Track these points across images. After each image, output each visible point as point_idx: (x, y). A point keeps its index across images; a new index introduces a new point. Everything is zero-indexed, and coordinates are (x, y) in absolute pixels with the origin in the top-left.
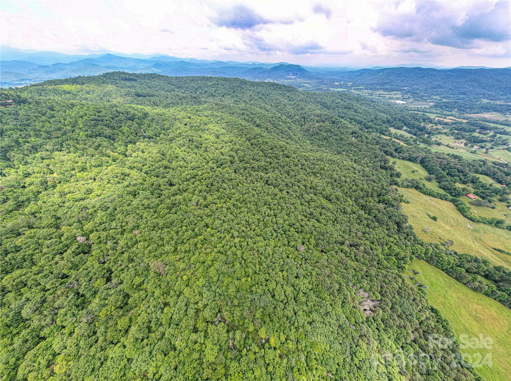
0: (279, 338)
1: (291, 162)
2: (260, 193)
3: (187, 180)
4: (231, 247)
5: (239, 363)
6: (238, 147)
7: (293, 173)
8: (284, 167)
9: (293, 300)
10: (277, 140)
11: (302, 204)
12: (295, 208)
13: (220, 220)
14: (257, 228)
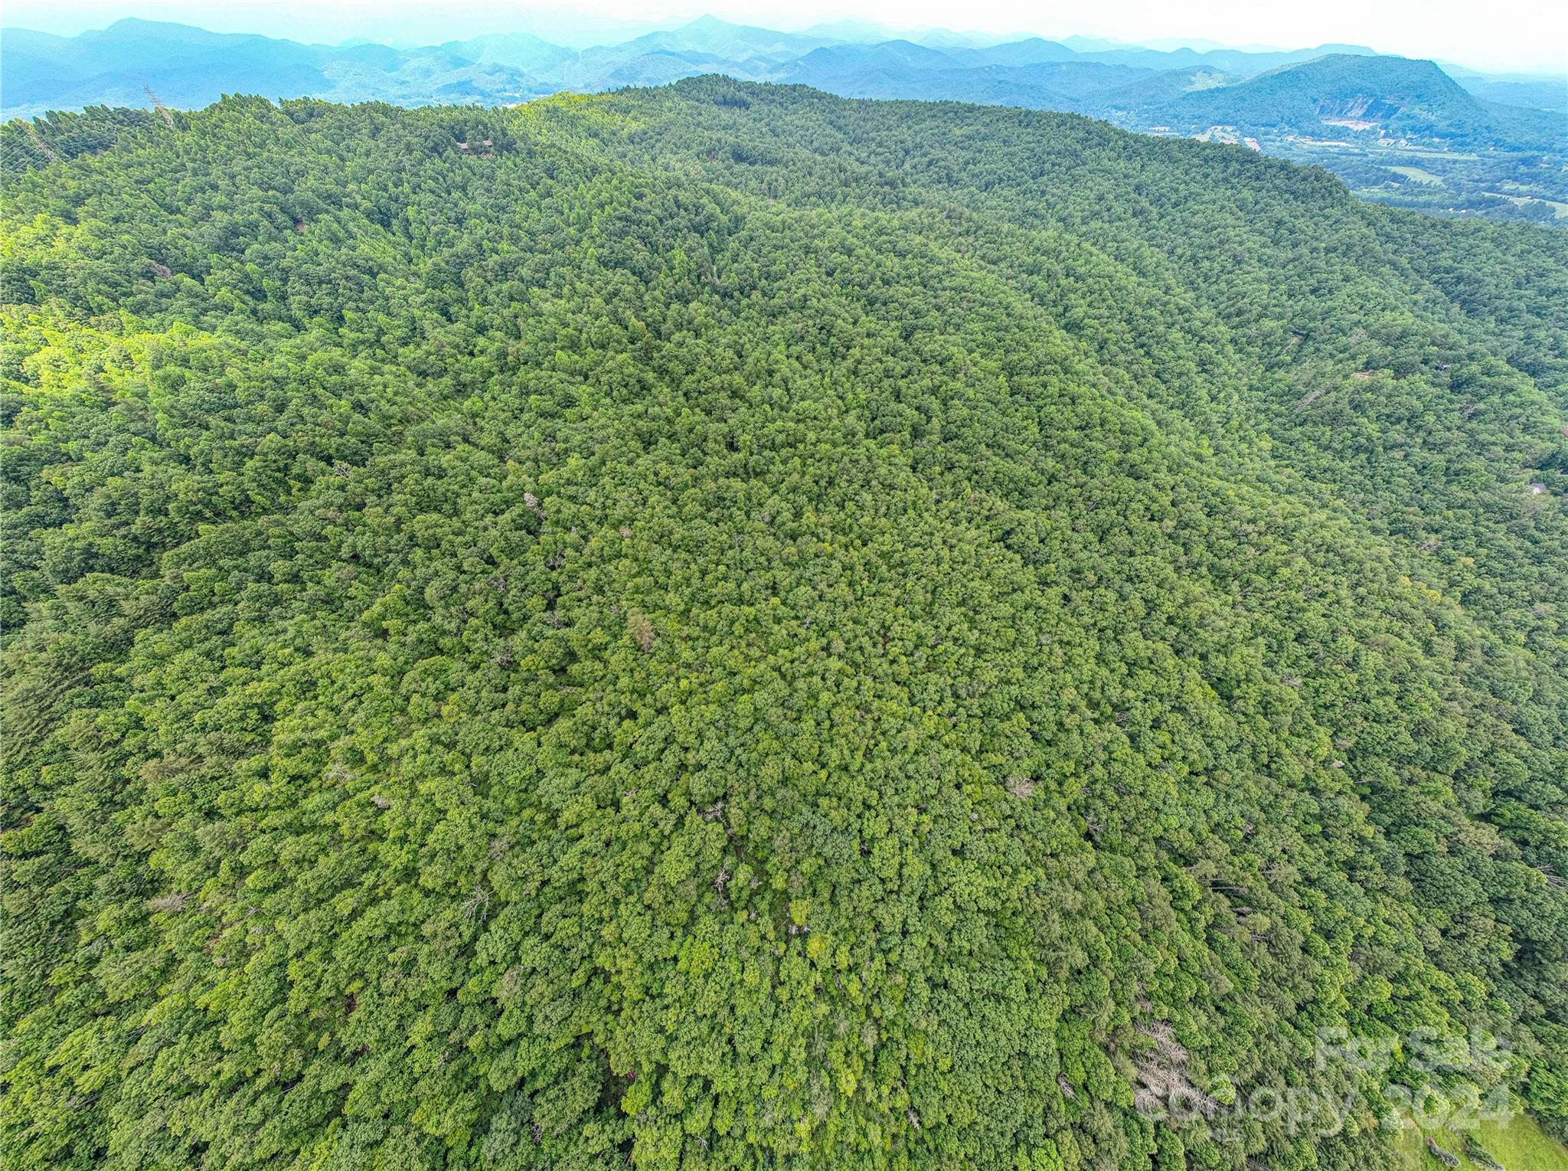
0: (835, 951)
1: (1140, 496)
2: (964, 563)
3: (773, 447)
4: (811, 674)
5: (721, 930)
6: (959, 385)
7: (1123, 540)
8: (1097, 506)
9: (915, 898)
10: (1121, 399)
11: (1100, 658)
12: (1068, 661)
13: (814, 588)
14: (904, 659)
